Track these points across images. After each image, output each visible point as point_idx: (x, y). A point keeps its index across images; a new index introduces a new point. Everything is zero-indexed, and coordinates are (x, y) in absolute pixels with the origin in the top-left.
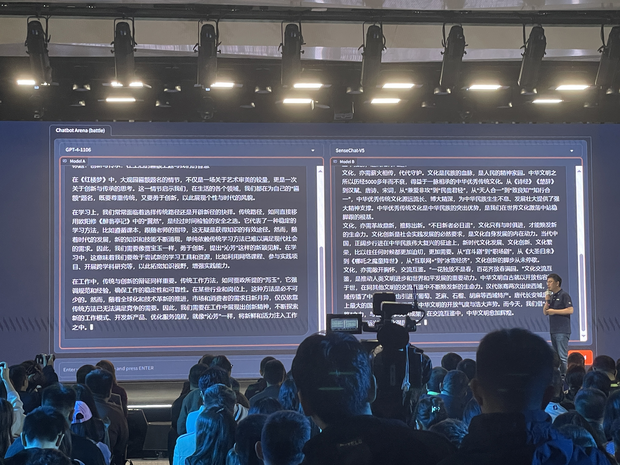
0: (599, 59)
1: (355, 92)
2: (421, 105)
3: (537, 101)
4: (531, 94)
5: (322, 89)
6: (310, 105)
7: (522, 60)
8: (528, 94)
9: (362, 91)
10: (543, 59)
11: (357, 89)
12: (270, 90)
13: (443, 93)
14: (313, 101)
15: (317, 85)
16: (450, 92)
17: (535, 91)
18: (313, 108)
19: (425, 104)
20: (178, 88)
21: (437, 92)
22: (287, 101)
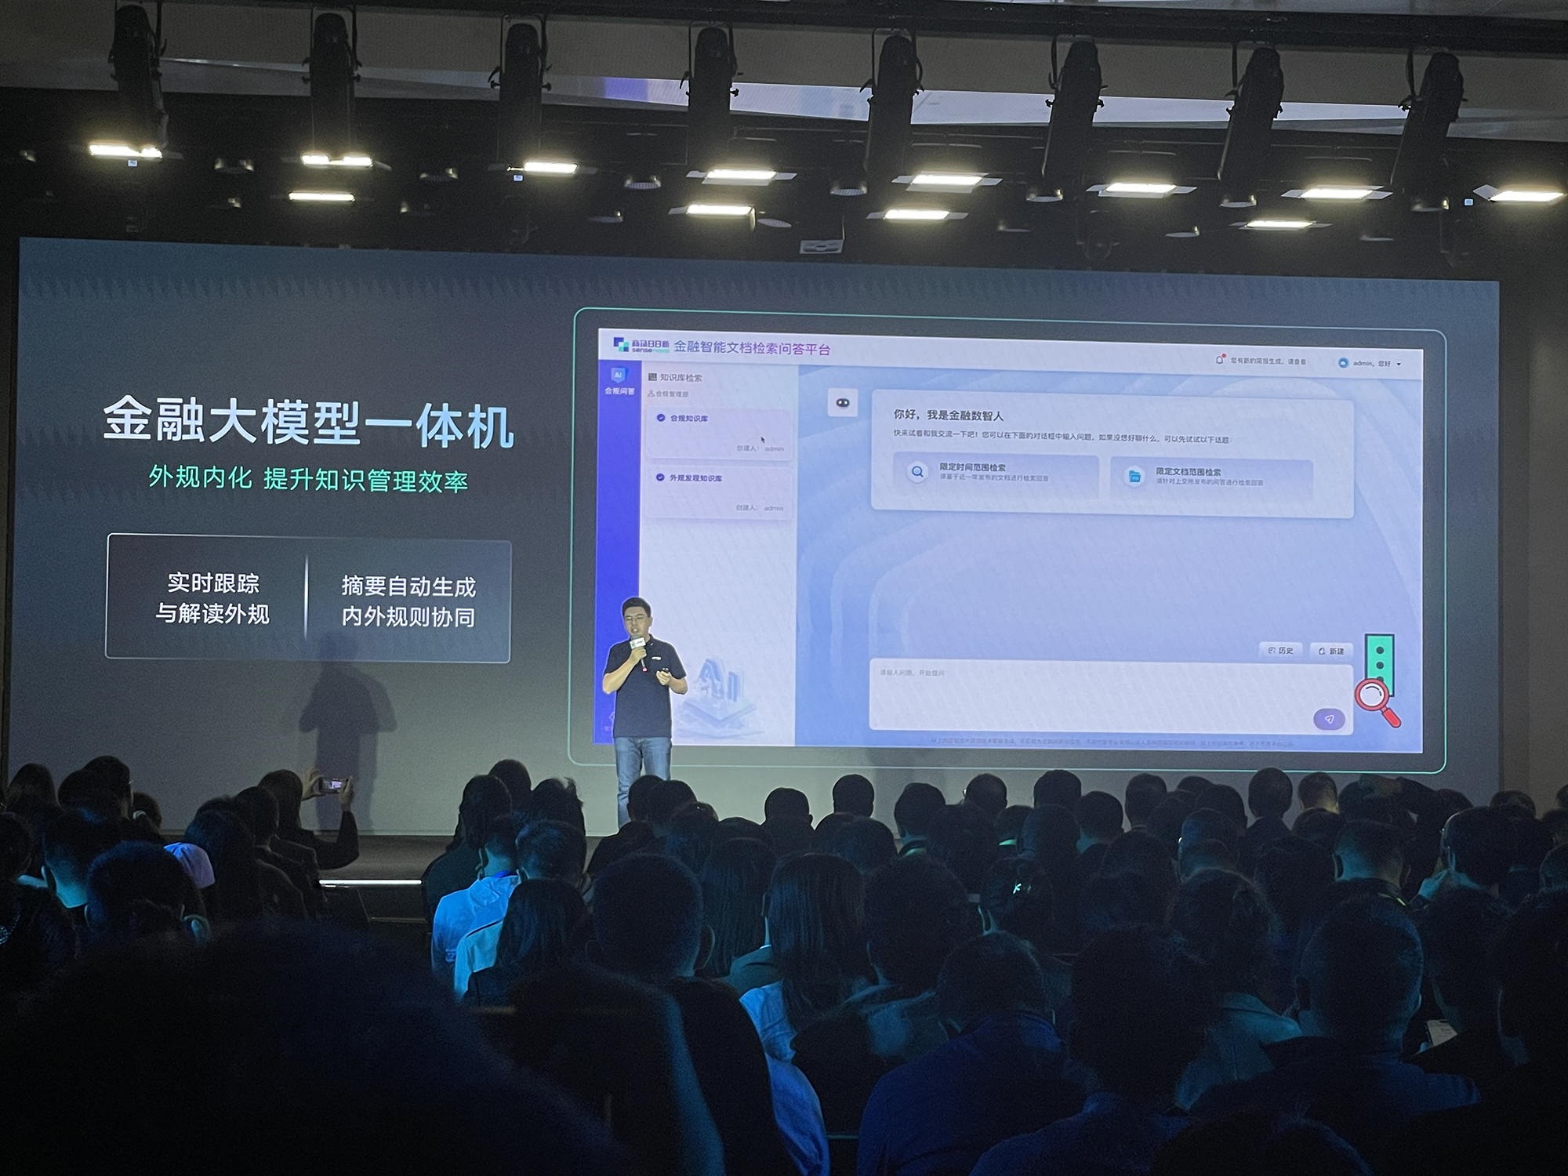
0: (1400, 130)
1: (849, 192)
2: (996, 225)
3: (1256, 224)
4: (1245, 205)
5: (775, 183)
6: (747, 218)
7: (1226, 127)
8: (1238, 205)
9: (864, 190)
11: (856, 187)
12: (659, 184)
13: (1045, 199)
14: (754, 210)
15: (764, 175)
16: (1061, 197)
17: (1253, 200)
18: (754, 227)
19: (1004, 224)
20: (452, 173)
21: (1032, 197)
22: (695, 209)
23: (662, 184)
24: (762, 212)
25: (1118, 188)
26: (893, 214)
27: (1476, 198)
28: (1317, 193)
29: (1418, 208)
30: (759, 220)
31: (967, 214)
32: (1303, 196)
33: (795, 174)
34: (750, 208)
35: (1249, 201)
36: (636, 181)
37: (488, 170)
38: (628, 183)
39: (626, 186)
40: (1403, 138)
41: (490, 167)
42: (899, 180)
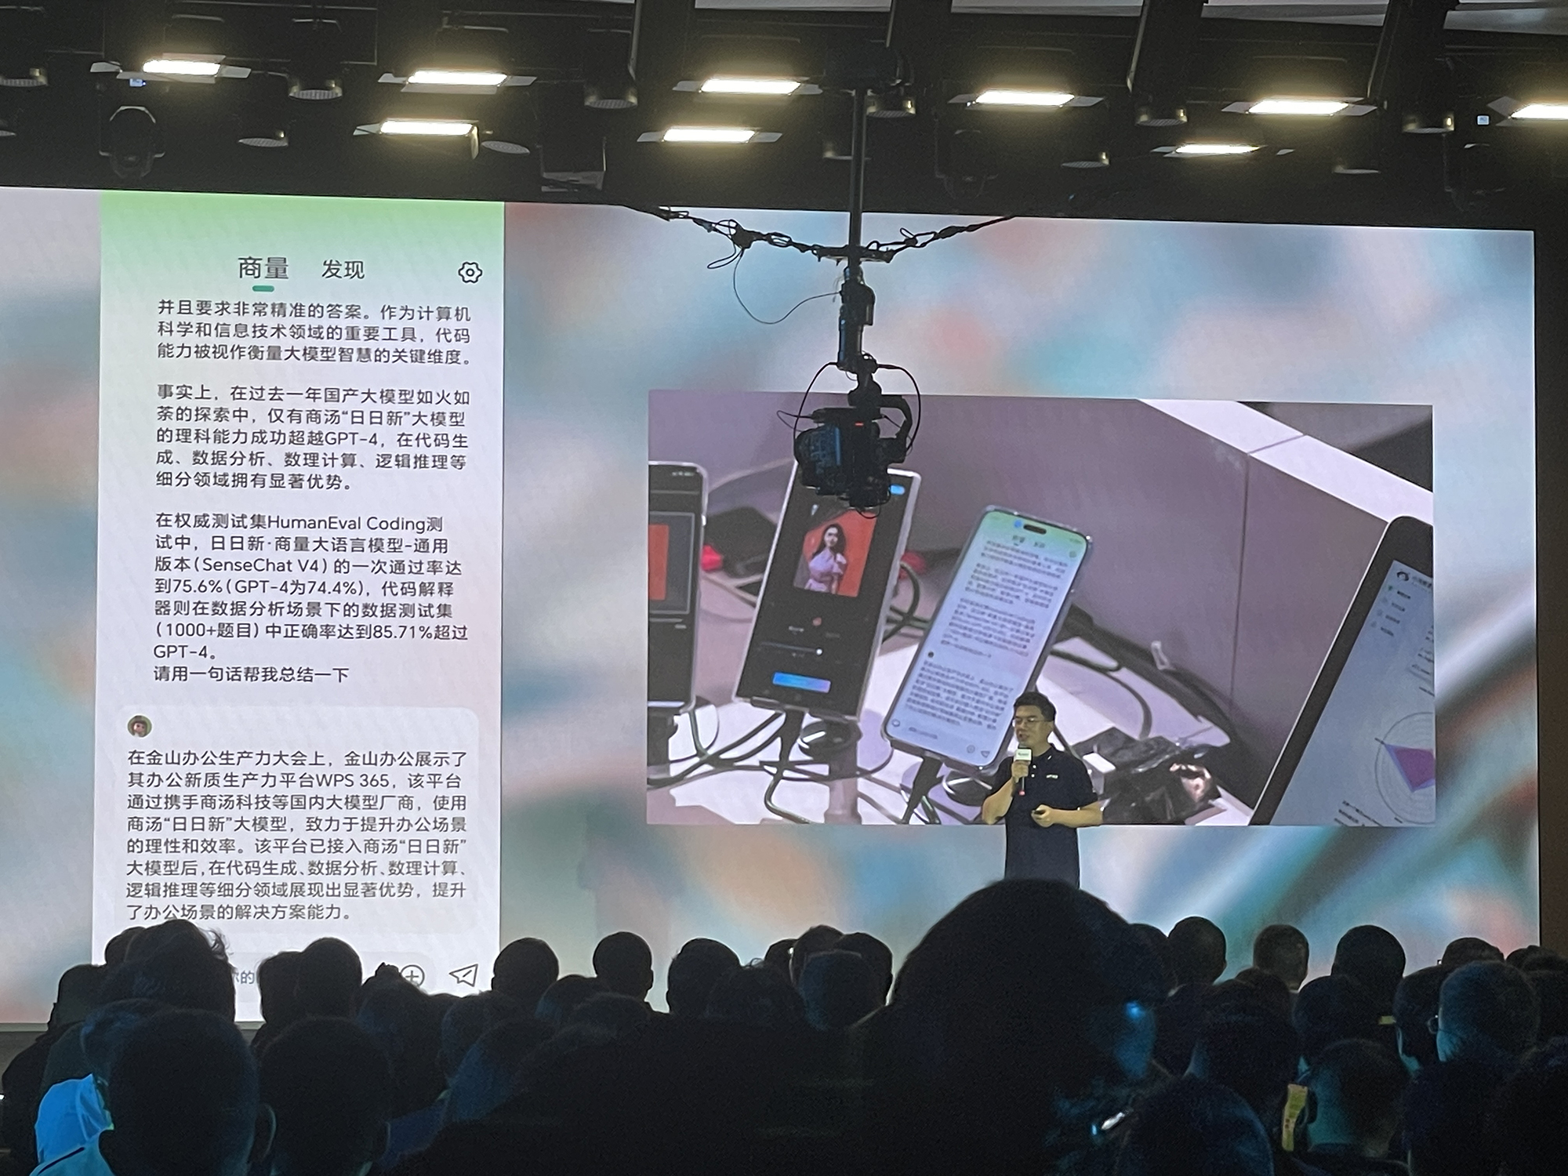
0: (1380, 19)
1: (612, 104)
2: (822, 150)
3: (1189, 149)
4: (1170, 122)
5: (504, 90)
6: (467, 139)
7: (1139, 14)
8: (1161, 123)
9: (633, 100)
10: (1204, 14)
11: (621, 96)
12: (338, 92)
13: (889, 114)
14: (476, 128)
15: (491, 79)
16: (912, 111)
17: (1182, 116)
18: (475, 152)
19: (834, 149)
20: (39, 77)
21: (872, 111)
22: (392, 127)
23: (344, 92)
24: (488, 132)
25: (992, 97)
26: (676, 135)
27: (1495, 117)
28: (1268, 107)
29: (1411, 128)
30: (483, 144)
31: (780, 135)
32: (1251, 110)
33: (535, 78)
34: (471, 126)
35: (1175, 117)
36: (305, 88)
37: (92, 71)
38: (295, 91)
39: (291, 95)
40: (1384, 29)
41: (96, 68)
42: (682, 86)
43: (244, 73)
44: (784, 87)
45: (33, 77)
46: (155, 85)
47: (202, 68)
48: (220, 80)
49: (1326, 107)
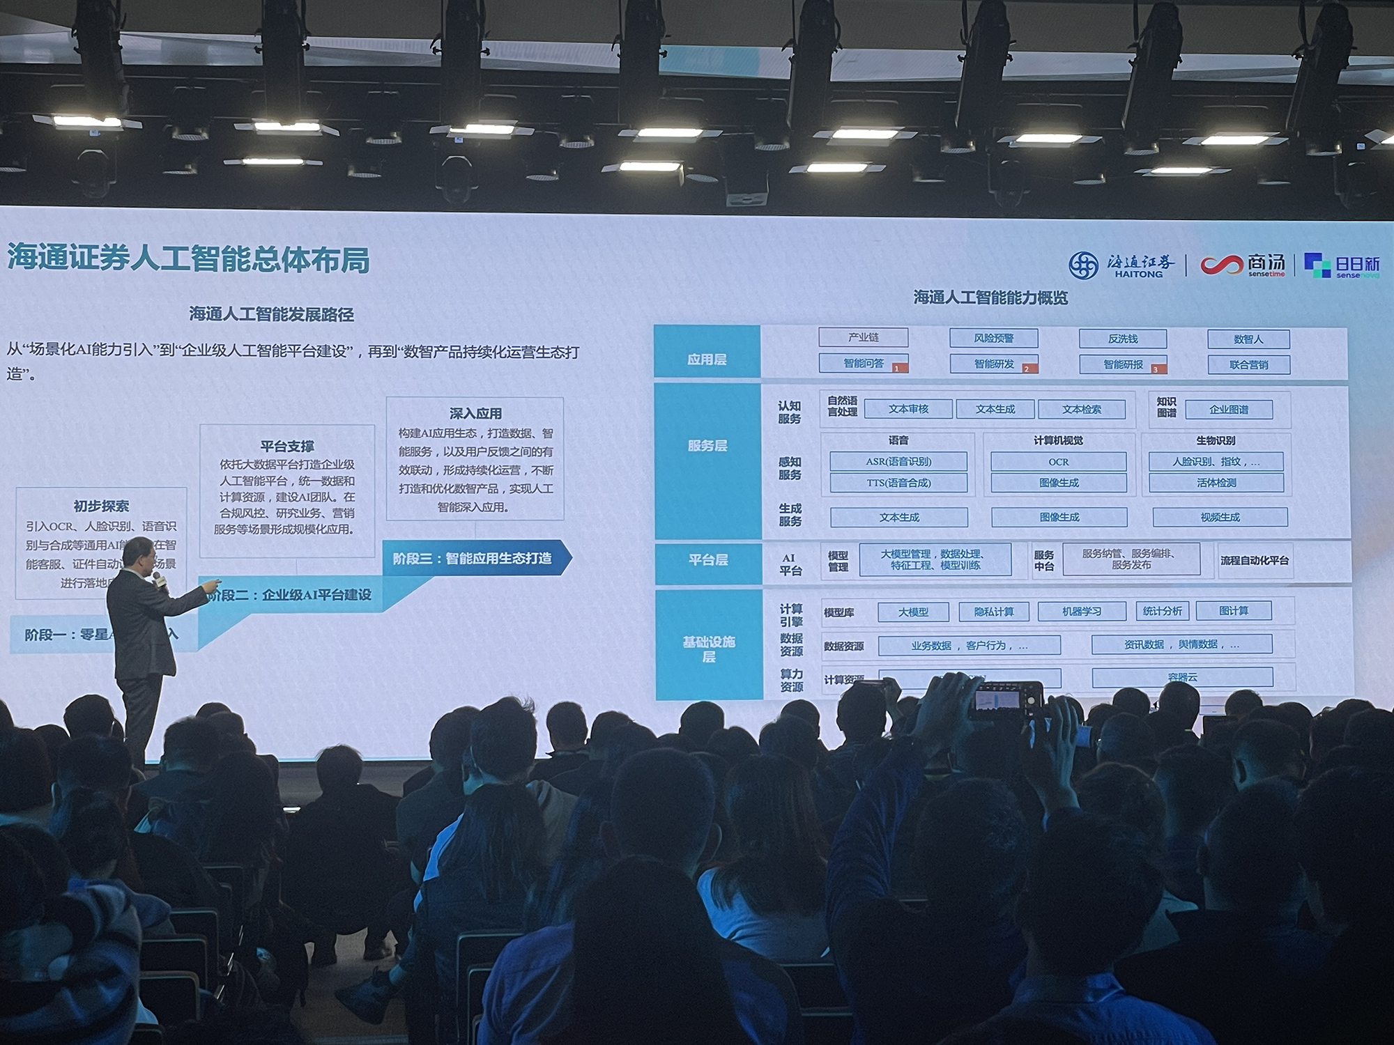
0: (1294, 78)
1: (772, 147)
2: (912, 177)
4: (1148, 153)
5: (701, 140)
6: (676, 173)
8: (1142, 153)
9: (787, 145)
10: (1170, 77)
11: (779, 142)
12: (592, 143)
13: (958, 151)
14: (682, 166)
15: (692, 133)
16: (974, 149)
17: (1156, 148)
18: (682, 182)
19: (920, 175)
20: (396, 136)
21: (946, 149)
22: (627, 166)
23: (595, 143)
24: (690, 168)
25: (1026, 138)
26: (815, 168)
27: (1370, 143)
28: (1212, 141)
29: (1312, 153)
30: (689, 176)
31: (885, 166)
32: (1203, 143)
33: (721, 132)
34: (679, 165)
35: (1152, 149)
36: (571, 141)
37: (430, 132)
38: (564, 143)
39: (561, 145)
40: (1297, 85)
41: (433, 130)
42: (819, 135)
43: (530, 132)
44: (886, 134)
45: (393, 138)
46: (470, 141)
47: (504, 130)
48: (515, 137)
49: (1254, 140)
